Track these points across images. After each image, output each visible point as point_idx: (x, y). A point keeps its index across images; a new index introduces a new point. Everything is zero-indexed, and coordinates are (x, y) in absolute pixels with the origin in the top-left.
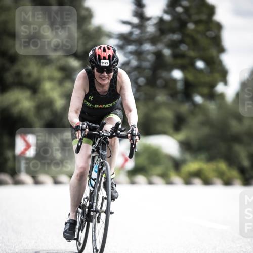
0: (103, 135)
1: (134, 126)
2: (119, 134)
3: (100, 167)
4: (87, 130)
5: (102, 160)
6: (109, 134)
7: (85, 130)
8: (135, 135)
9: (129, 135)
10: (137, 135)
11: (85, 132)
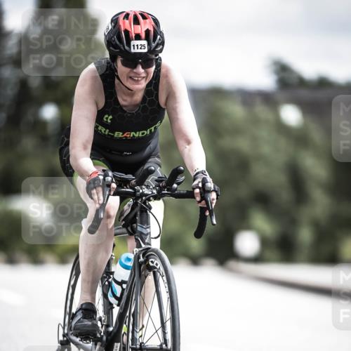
0: (143, 194)
1: (202, 172)
2: (176, 189)
3: (142, 259)
4: (114, 185)
5: (143, 246)
6: (155, 191)
7: (109, 186)
8: (209, 191)
9: (197, 191)
10: (214, 190)
11: (110, 191)
